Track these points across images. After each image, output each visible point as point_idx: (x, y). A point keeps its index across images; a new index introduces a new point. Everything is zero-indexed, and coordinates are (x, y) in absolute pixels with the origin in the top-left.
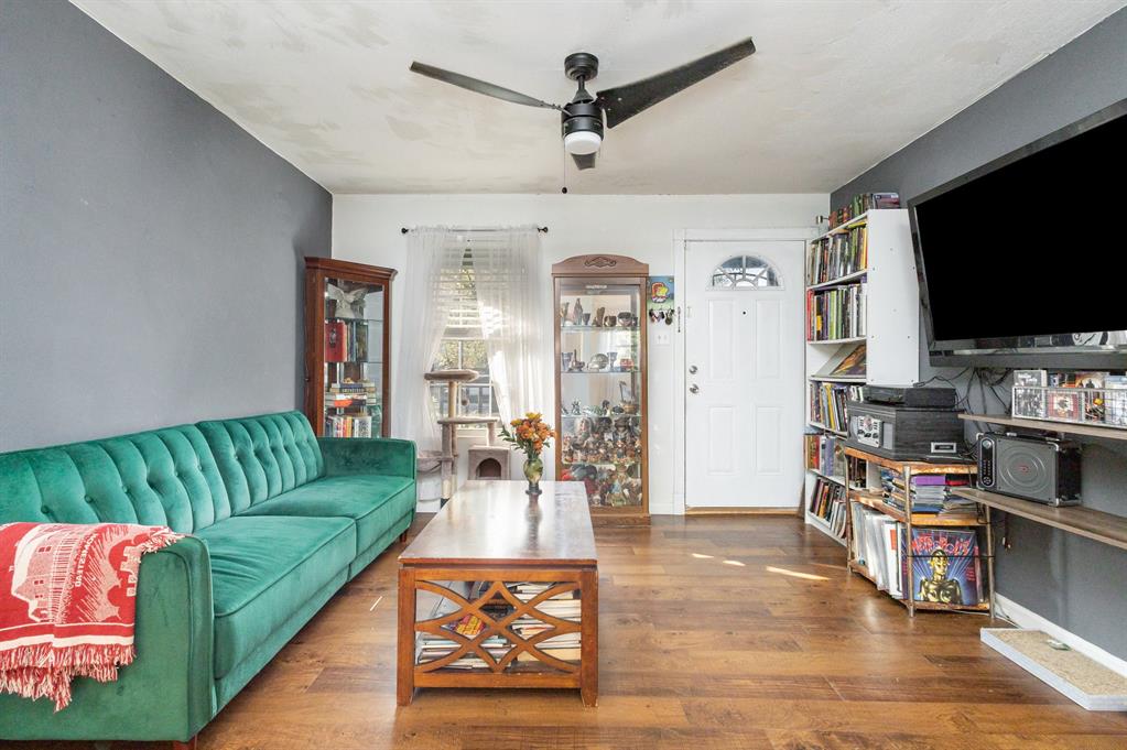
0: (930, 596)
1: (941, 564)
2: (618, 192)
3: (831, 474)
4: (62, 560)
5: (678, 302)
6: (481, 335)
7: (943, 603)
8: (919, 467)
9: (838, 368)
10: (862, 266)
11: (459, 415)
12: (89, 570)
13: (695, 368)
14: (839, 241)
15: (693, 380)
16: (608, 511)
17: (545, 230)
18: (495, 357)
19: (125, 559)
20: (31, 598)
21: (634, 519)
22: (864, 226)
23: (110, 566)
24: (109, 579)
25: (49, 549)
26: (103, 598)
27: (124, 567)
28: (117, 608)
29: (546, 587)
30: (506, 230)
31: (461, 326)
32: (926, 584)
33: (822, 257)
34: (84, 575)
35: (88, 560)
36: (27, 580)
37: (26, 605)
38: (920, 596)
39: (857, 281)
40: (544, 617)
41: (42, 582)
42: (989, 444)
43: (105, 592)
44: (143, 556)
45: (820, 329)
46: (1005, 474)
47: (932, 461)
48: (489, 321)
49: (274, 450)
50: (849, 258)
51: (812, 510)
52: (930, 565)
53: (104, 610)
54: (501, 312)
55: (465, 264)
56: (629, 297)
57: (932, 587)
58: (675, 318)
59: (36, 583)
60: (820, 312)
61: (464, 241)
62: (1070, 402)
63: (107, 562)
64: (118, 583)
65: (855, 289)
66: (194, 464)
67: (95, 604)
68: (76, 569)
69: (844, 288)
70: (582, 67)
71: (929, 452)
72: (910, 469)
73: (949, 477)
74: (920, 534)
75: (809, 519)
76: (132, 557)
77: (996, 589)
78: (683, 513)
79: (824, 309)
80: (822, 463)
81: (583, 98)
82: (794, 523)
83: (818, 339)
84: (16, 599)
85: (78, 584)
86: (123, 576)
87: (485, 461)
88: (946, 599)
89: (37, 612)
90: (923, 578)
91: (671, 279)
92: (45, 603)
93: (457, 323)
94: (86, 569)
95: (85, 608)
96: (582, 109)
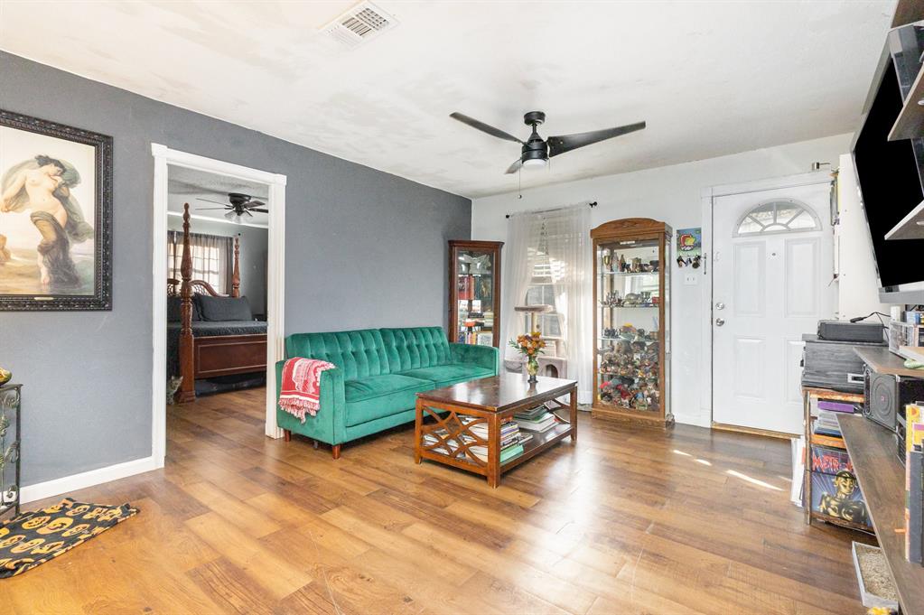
0: (830, 510)
1: (848, 484)
5: (705, 249)
6: (552, 281)
7: (844, 519)
13: (721, 303)
15: (720, 314)
16: (631, 412)
17: (595, 204)
18: (561, 297)
20: (296, 383)
21: (652, 421)
23: (314, 374)
27: (317, 375)
28: (315, 389)
31: (544, 275)
32: (828, 499)
34: (308, 376)
40: (473, 435)
42: (868, 373)
43: (312, 383)
44: (322, 372)
48: (557, 271)
49: (418, 346)
52: (833, 483)
56: (657, 249)
57: (833, 503)
58: (702, 262)
64: (315, 380)
66: (374, 347)
67: (309, 387)
68: (306, 374)
71: (844, 382)
72: (810, 394)
74: (826, 454)
76: (319, 371)
78: (709, 427)
81: (535, 138)
84: (293, 382)
86: (317, 378)
88: (848, 517)
89: (297, 387)
90: (825, 493)
91: (699, 231)
92: (299, 384)
93: (542, 273)
96: (535, 145)
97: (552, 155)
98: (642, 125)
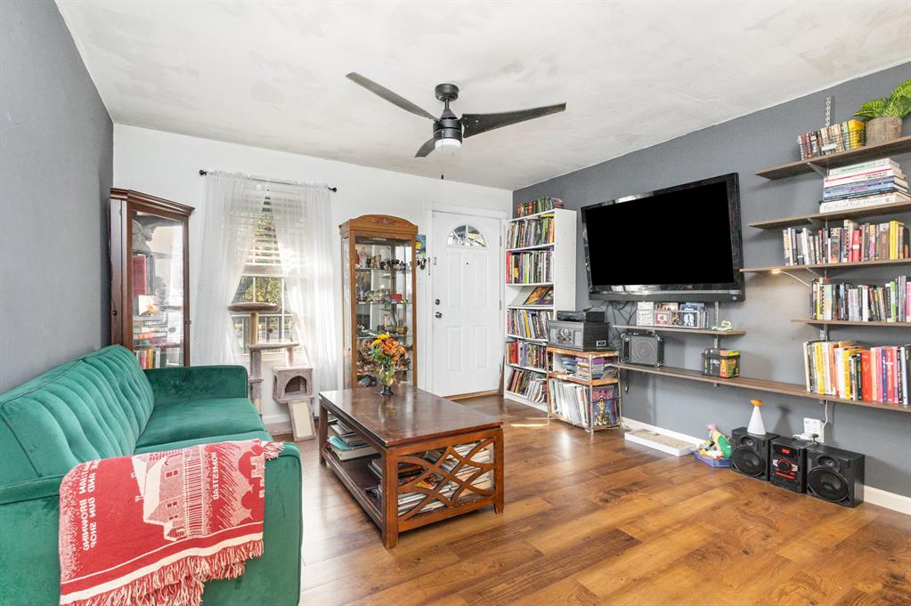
0: (599, 422)
1: (602, 405)
2: (387, 169)
3: (525, 365)
4: (194, 479)
5: (428, 255)
6: (281, 272)
7: (604, 425)
8: (596, 355)
9: (527, 301)
10: (551, 241)
11: (261, 342)
12: (224, 483)
13: (438, 300)
14: (533, 224)
15: (438, 309)
17: (335, 190)
19: (254, 467)
20: (165, 521)
22: (552, 217)
23: (242, 476)
24: (242, 487)
25: (176, 473)
26: (237, 504)
27: (255, 474)
28: (250, 511)
29: (474, 445)
30: (301, 185)
32: (598, 416)
33: (520, 232)
34: (220, 487)
35: (221, 475)
36: (160, 506)
37: (161, 528)
38: (596, 424)
39: (547, 249)
40: (475, 465)
41: (175, 504)
42: (627, 339)
43: (239, 498)
44: (267, 463)
45: (517, 276)
46: (635, 355)
47: (600, 351)
48: (288, 261)
50: (541, 235)
51: (509, 389)
52: (598, 406)
53: (239, 513)
54: (298, 253)
55: (264, 210)
57: (600, 418)
58: (427, 265)
59: (169, 505)
60: (517, 266)
61: (262, 190)
62: (665, 317)
63: (238, 473)
64: (250, 488)
65: (545, 254)
67: (231, 511)
68: (211, 484)
69: (536, 252)
70: (448, 93)
71: (595, 346)
72: (591, 356)
73: (605, 358)
74: (594, 390)
75: (507, 395)
76: (258, 463)
77: (623, 416)
79: (520, 265)
80: (520, 359)
81: (448, 115)
82: (496, 399)
83: (515, 282)
84: (149, 525)
85: (216, 496)
86: (254, 482)
87: (294, 379)
88: (605, 423)
89: (173, 533)
90: (596, 414)
91: (424, 237)
92: (182, 522)
93: (257, 261)
94: (221, 482)
95: (223, 516)
96: (448, 123)
97: (466, 135)
98: (562, 107)
